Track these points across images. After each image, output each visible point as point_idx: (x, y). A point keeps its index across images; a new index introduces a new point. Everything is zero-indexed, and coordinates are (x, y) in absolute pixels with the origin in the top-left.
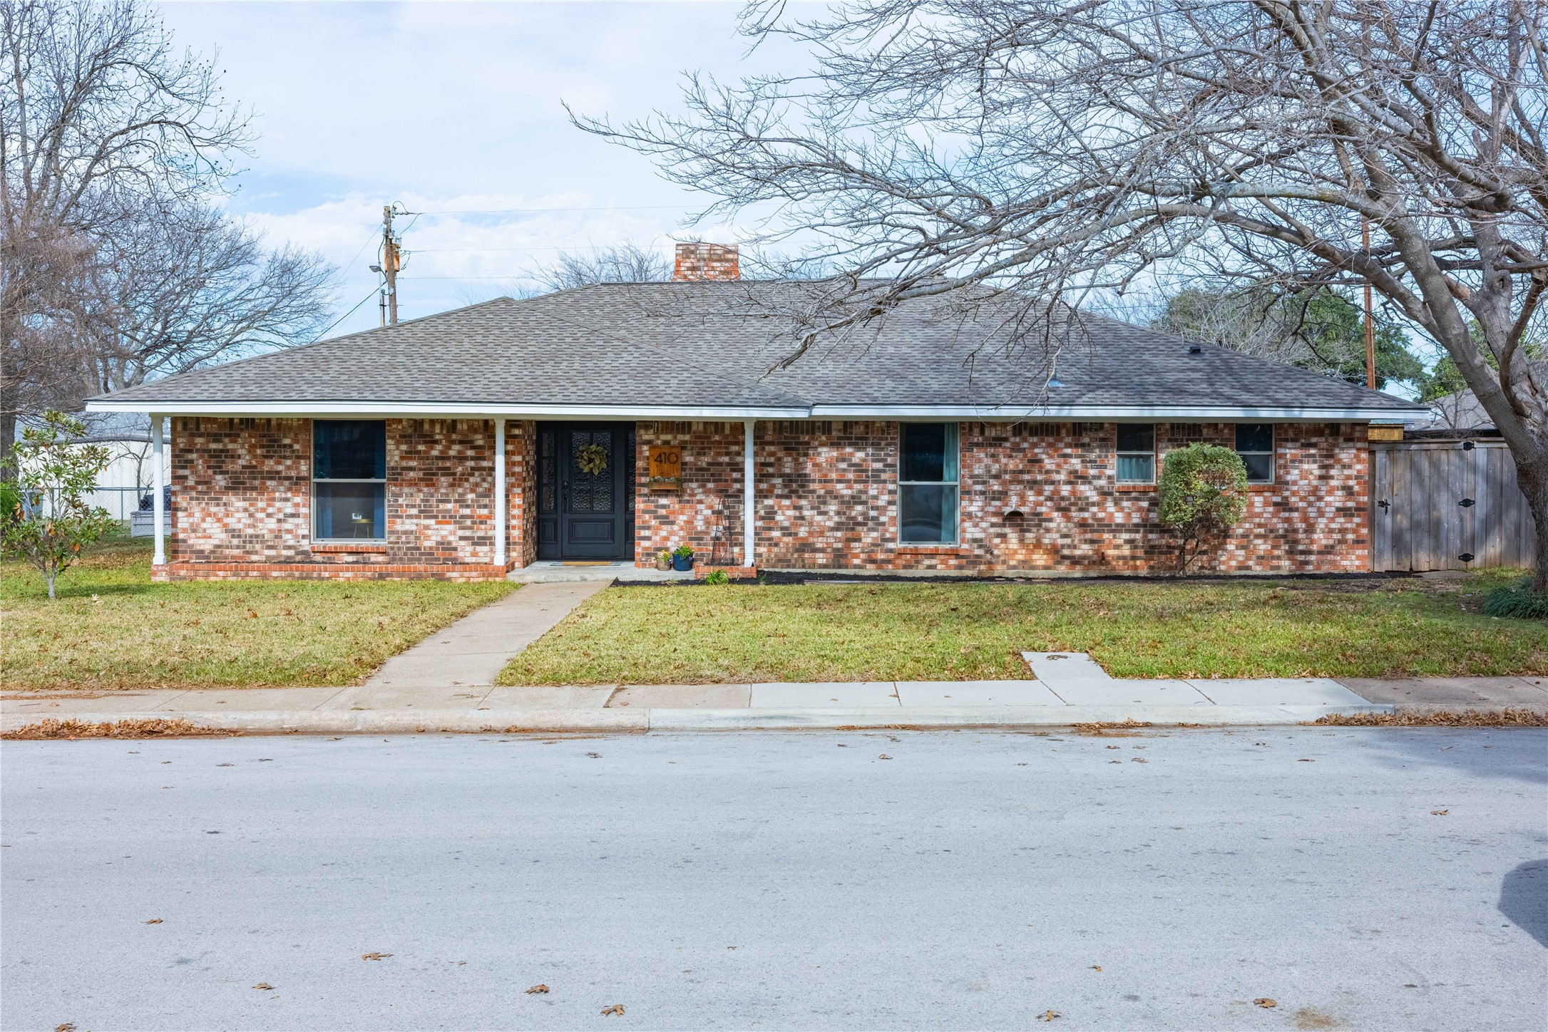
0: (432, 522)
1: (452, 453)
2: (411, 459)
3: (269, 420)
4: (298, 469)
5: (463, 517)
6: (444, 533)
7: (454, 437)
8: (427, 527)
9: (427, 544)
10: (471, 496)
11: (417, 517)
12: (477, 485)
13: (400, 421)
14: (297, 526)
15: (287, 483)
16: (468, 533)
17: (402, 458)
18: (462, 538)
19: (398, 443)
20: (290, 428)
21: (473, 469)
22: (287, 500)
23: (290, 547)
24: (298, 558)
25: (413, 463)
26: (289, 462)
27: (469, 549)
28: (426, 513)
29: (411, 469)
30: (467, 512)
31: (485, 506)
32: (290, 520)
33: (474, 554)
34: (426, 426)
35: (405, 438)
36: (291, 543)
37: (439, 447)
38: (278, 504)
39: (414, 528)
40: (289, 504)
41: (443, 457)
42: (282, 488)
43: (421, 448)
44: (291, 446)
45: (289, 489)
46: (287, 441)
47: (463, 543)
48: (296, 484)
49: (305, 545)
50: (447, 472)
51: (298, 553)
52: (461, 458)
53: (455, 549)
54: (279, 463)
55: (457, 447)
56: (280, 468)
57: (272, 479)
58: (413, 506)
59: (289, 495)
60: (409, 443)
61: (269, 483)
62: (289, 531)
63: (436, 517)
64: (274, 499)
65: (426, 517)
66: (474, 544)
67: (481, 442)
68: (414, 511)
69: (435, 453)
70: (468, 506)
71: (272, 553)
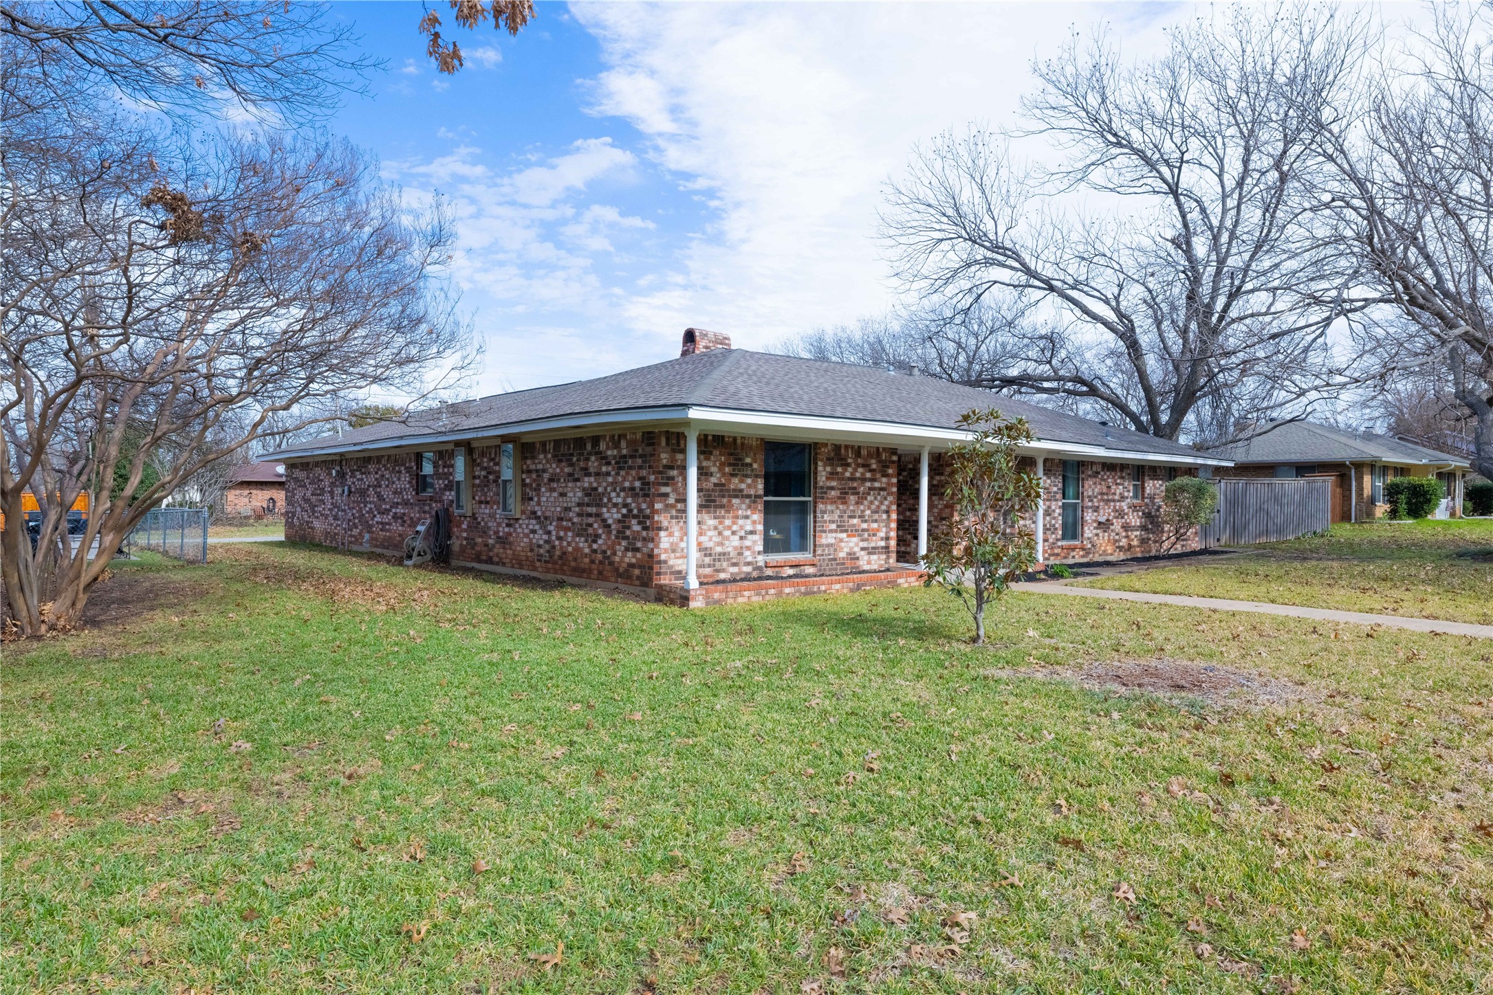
0: (844, 535)
1: (858, 475)
2: (832, 479)
3: (735, 439)
4: (755, 487)
5: (863, 530)
6: (852, 545)
7: (859, 461)
8: (841, 540)
9: (842, 555)
10: (868, 512)
11: (836, 531)
12: (871, 503)
13: (826, 445)
14: (755, 542)
15: (747, 501)
16: (865, 544)
17: (827, 478)
18: (863, 549)
19: (825, 466)
20: (751, 447)
21: (870, 489)
22: (747, 517)
23: (748, 564)
24: (755, 574)
25: (834, 484)
26: (749, 481)
27: (866, 558)
28: (841, 528)
29: (832, 488)
30: (865, 526)
31: (876, 521)
32: (750, 537)
33: (869, 563)
34: (843, 451)
35: (830, 461)
36: (750, 559)
37: (850, 469)
38: (741, 522)
39: (833, 541)
40: (749, 521)
41: (852, 479)
42: (744, 506)
43: (839, 469)
44: (751, 465)
45: (749, 507)
46: (748, 460)
47: (863, 553)
48: (754, 502)
49: (761, 560)
50: (855, 491)
51: (754, 569)
52: (864, 480)
53: (858, 558)
54: (742, 481)
55: (860, 470)
56: (743, 486)
57: (736, 497)
58: (833, 522)
59: (749, 512)
60: (832, 465)
61: (734, 501)
62: (748, 548)
63: (846, 531)
64: (737, 517)
65: (842, 531)
66: (869, 553)
67: (874, 466)
68: (833, 526)
69: (848, 474)
70: (866, 521)
71: (735, 570)
